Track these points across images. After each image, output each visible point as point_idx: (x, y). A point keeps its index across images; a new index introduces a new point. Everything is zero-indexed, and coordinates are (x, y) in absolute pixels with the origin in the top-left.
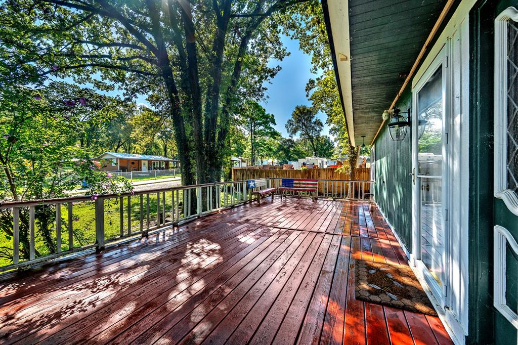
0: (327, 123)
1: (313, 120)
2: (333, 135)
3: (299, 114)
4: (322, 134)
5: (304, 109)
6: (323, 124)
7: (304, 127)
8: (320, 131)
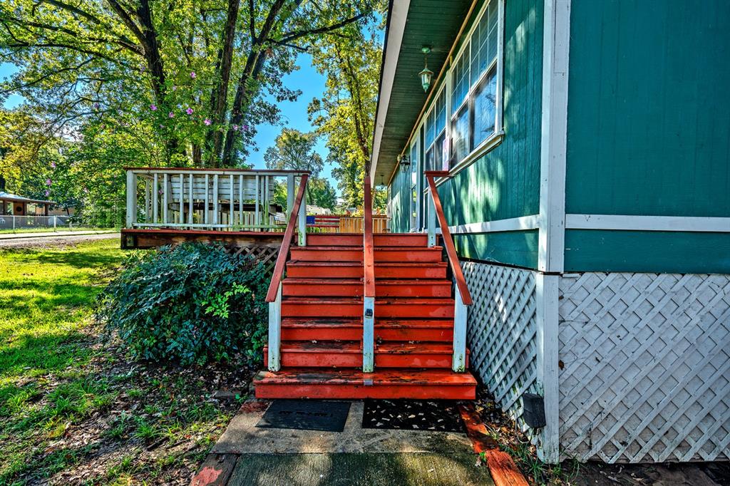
0: (327, 161)
1: (309, 154)
2: (337, 179)
3: (288, 142)
4: (321, 176)
5: (295, 136)
6: (324, 161)
7: (294, 162)
8: (320, 171)
